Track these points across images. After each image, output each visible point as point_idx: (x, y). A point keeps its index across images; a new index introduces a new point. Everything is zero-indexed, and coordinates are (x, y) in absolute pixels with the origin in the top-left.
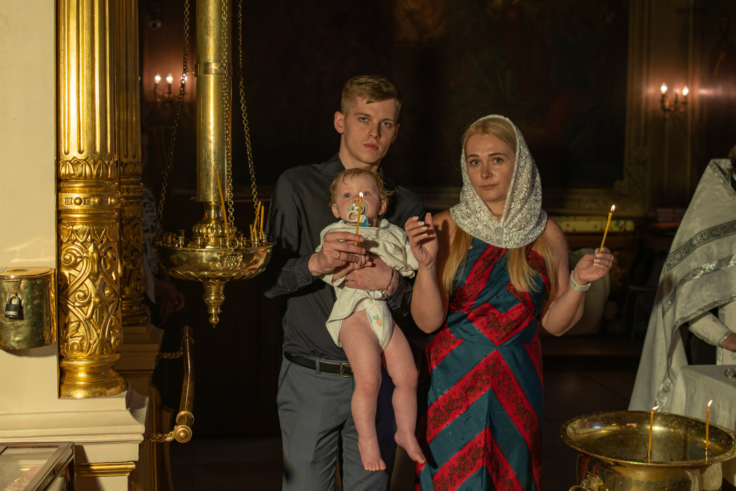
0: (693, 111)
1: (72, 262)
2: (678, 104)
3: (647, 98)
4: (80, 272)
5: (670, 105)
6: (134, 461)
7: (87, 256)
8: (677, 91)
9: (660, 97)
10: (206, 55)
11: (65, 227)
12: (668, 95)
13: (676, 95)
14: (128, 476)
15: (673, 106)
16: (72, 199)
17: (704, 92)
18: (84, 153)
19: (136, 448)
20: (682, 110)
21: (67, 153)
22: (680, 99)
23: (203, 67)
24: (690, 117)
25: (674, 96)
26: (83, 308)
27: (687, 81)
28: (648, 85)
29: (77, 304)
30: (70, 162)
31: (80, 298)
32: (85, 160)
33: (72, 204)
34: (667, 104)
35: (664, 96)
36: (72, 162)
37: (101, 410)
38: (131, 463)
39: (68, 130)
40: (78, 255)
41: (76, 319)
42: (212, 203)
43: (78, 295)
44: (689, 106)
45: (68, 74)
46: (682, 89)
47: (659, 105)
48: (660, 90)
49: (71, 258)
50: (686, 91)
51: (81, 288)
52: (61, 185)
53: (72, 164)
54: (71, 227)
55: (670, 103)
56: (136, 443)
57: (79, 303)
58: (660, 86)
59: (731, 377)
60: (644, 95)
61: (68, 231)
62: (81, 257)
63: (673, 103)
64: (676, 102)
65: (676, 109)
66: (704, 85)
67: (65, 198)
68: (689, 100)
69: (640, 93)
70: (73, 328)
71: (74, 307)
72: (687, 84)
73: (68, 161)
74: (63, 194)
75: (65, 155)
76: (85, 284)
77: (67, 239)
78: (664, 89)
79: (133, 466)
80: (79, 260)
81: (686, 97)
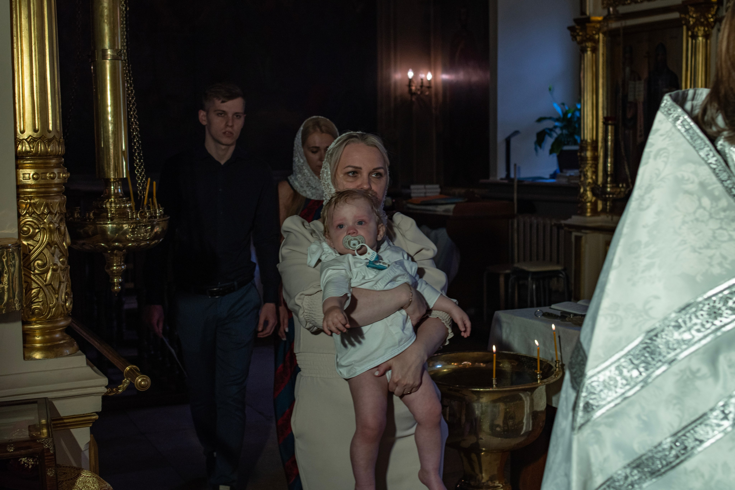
0: (436, 95)
1: (30, 234)
2: (424, 88)
3: (395, 83)
4: (38, 242)
5: (416, 89)
6: (96, 412)
7: (44, 227)
8: (422, 76)
9: (407, 83)
10: (103, 42)
11: (23, 201)
12: (414, 80)
13: (422, 79)
14: (91, 427)
15: (419, 90)
16: (29, 174)
17: (445, 77)
18: (39, 132)
19: (99, 400)
20: (427, 93)
21: (23, 132)
22: (425, 84)
23: (101, 53)
24: (433, 100)
25: (420, 81)
26: (41, 275)
27: (431, 67)
28: (395, 71)
29: (36, 271)
30: (26, 140)
31: (40, 266)
32: (40, 138)
33: (30, 179)
34: (413, 88)
35: (410, 81)
36: (28, 140)
37: (63, 368)
38: (94, 414)
39: (23, 111)
40: (35, 226)
41: (36, 286)
42: (111, 180)
43: (38, 263)
44: (433, 90)
45: (21, 58)
46: (426, 75)
47: (406, 89)
48: (407, 76)
49: (29, 229)
50: (429, 76)
51: (39, 257)
52: (18, 162)
53: (28, 142)
54: (29, 201)
55: (416, 87)
56: (99, 395)
57: (38, 270)
58: (407, 72)
59: (541, 316)
60: (393, 81)
61: (26, 205)
62: (39, 228)
63: (419, 88)
64: (422, 86)
65: (422, 93)
66: (446, 70)
67: (23, 174)
68: (433, 84)
69: (389, 79)
70: (34, 294)
71: (34, 275)
72: (430, 70)
73: (24, 139)
74: (21, 170)
75: (21, 134)
76: (43, 253)
77: (25, 212)
78: (411, 74)
79: (97, 417)
80: (37, 231)
81: (430, 82)
